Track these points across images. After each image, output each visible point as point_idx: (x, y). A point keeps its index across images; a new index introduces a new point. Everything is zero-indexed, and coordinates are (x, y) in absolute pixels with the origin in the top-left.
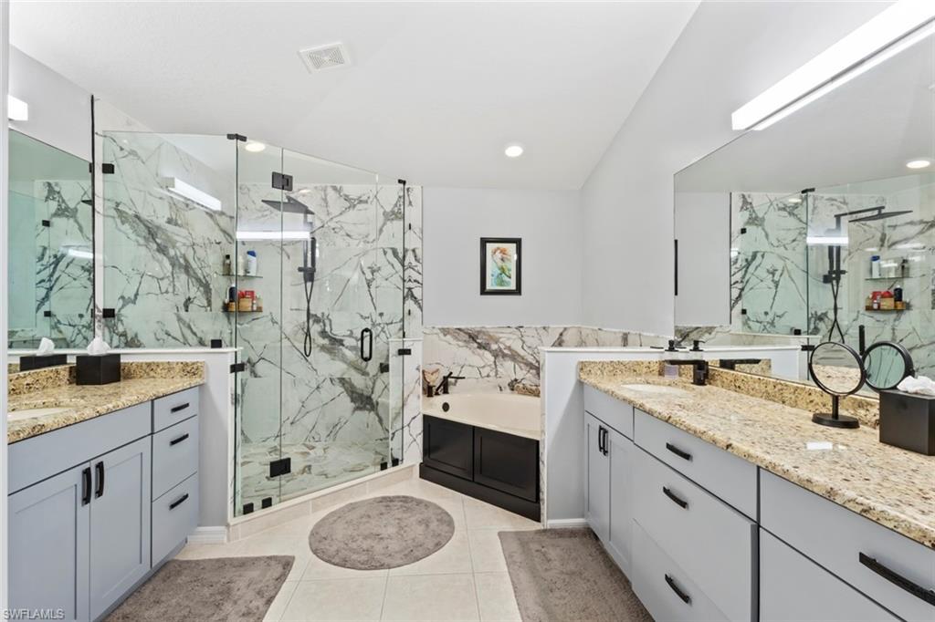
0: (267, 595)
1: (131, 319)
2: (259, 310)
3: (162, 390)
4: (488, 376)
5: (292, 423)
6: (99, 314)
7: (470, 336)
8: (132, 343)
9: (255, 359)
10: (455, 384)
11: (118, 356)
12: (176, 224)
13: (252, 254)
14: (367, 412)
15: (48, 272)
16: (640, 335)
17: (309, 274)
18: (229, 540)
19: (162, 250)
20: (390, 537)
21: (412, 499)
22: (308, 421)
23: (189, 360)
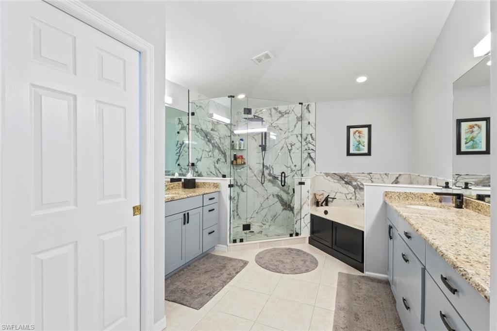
0: (237, 271)
1: (200, 167)
2: (244, 163)
3: (206, 192)
4: (351, 199)
5: (257, 213)
6: (190, 165)
7: (341, 177)
8: (200, 175)
9: (243, 184)
10: (332, 202)
11: (195, 179)
12: (214, 131)
13: (242, 140)
14: (288, 212)
15: (178, 150)
16: (437, 179)
17: (264, 148)
18: (228, 251)
19: (209, 141)
20: (287, 263)
21: (302, 251)
22: (264, 212)
23: (215, 182)
